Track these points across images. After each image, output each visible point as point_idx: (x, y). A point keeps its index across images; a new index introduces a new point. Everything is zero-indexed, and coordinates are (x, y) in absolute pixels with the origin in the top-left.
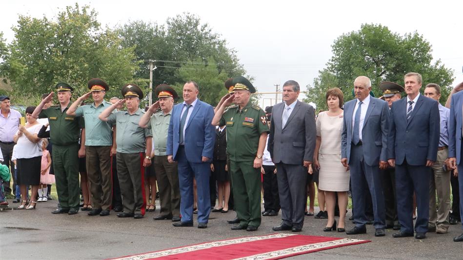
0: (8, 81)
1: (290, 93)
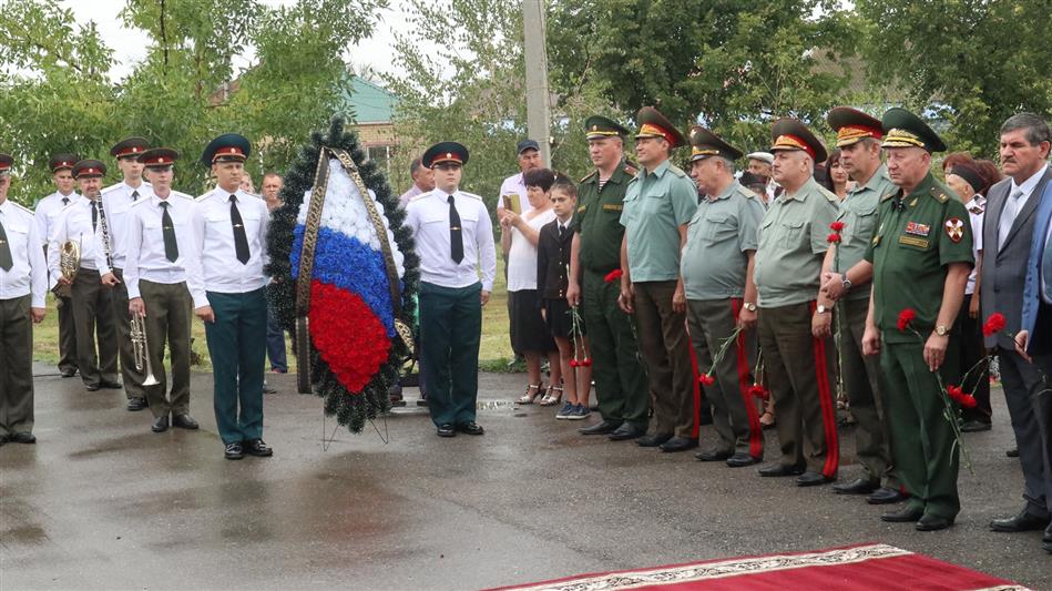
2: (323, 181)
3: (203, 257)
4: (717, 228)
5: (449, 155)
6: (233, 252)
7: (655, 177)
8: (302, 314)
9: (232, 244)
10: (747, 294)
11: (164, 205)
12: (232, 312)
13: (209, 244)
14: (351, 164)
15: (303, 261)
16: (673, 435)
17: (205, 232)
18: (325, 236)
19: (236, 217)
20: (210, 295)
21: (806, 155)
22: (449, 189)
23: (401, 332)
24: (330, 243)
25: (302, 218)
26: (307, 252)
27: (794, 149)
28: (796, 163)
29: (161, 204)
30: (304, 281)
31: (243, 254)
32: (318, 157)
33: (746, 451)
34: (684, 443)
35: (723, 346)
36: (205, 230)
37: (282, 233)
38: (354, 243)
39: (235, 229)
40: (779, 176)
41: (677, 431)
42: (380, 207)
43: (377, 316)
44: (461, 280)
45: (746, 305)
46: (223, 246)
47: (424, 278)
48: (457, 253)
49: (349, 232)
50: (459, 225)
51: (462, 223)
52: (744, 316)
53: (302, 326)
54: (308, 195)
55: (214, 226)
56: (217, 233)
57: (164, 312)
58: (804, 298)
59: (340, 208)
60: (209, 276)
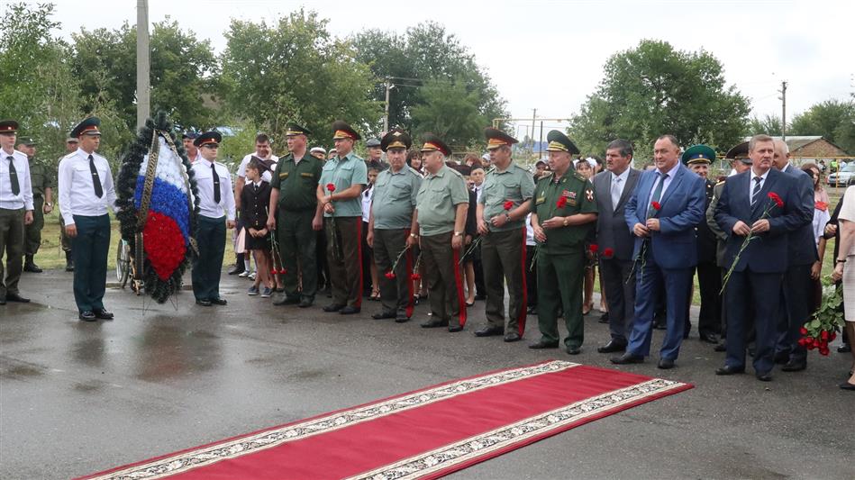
0: (217, 98)
1: (614, 159)
2: (156, 150)
3: (71, 193)
4: (399, 191)
5: (213, 140)
6: (93, 189)
7: (346, 159)
8: (139, 232)
9: (92, 185)
10: (413, 228)
11: (10, 159)
12: (92, 228)
13: (75, 184)
14: (170, 140)
15: (143, 197)
16: (346, 305)
17: (73, 178)
18: (157, 183)
19: (93, 169)
20: (75, 217)
21: (440, 153)
22: (211, 159)
23: (192, 243)
24: (160, 187)
25: (143, 170)
26: (147, 193)
27: (433, 150)
28: (435, 157)
29: (8, 158)
30: (144, 209)
31: (99, 193)
32: (152, 135)
33: (404, 313)
34: (353, 310)
35: (399, 257)
36: (73, 176)
37: (128, 181)
38: (173, 188)
39: (93, 176)
40: (426, 165)
41: (349, 304)
42: (185, 167)
43: (181, 232)
44: (219, 215)
45: (412, 235)
46: (86, 186)
47: (201, 213)
48: (217, 198)
49: (171, 181)
50: (218, 181)
51: (220, 179)
52: (410, 240)
53: (139, 238)
54: (146, 158)
55: (81, 174)
56: (82, 178)
57: (7, 229)
58: (447, 229)
59: (165, 167)
60: (75, 205)
